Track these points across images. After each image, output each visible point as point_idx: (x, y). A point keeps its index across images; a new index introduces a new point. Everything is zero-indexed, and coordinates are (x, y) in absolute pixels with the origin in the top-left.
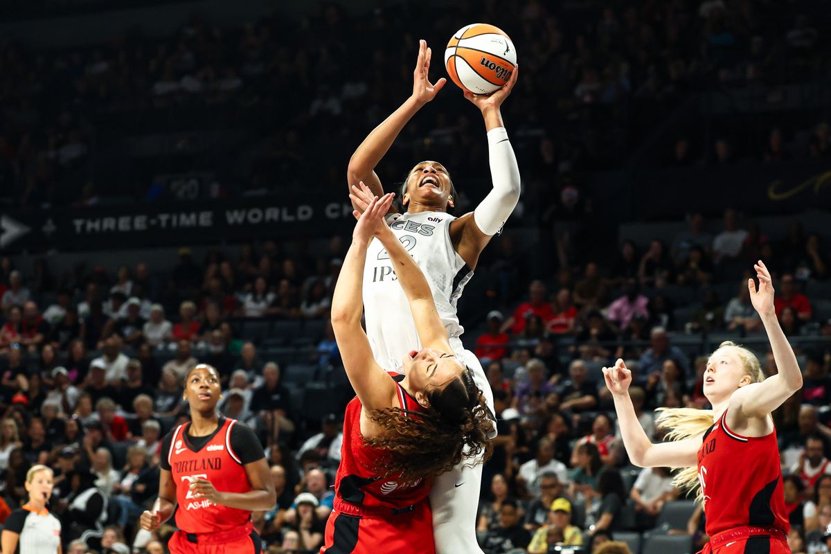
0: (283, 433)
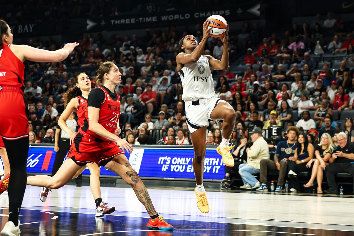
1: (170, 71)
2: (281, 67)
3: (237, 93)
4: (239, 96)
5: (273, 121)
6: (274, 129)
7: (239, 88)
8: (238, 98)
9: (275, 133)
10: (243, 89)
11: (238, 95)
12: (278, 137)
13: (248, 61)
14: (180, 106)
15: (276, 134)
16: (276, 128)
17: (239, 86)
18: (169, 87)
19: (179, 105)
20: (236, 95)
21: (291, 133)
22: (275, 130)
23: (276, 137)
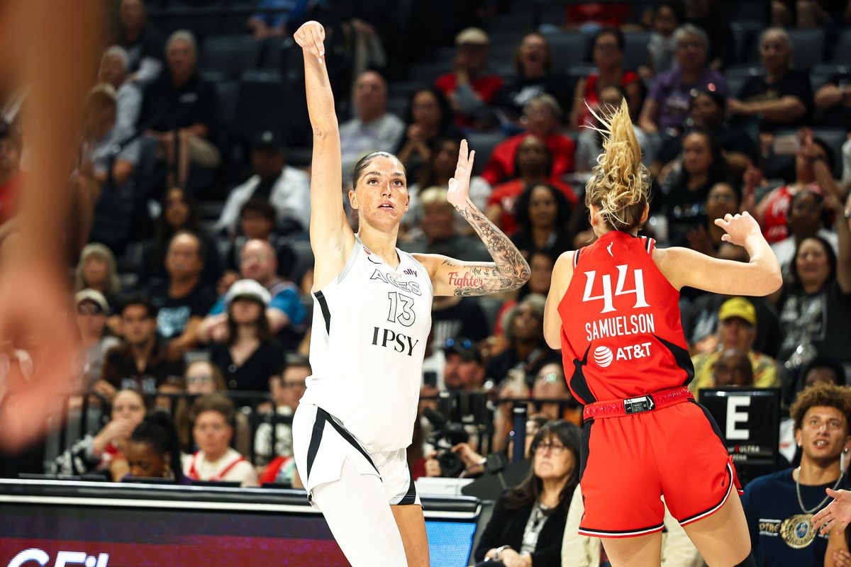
0: (196, 168)
1: (135, 52)
2: (777, 45)
3: (541, 192)
4: (552, 209)
5: (734, 358)
6: (734, 401)
7: (540, 157)
8: (543, 215)
9: (739, 426)
10: (559, 166)
11: (547, 203)
12: (755, 449)
13: (592, 8)
14: (181, 258)
15: (744, 434)
16: (745, 401)
17: (536, 149)
18: (124, 144)
19: (177, 253)
20: (537, 204)
21: (816, 420)
22: (739, 409)
23: (742, 449)
